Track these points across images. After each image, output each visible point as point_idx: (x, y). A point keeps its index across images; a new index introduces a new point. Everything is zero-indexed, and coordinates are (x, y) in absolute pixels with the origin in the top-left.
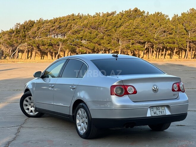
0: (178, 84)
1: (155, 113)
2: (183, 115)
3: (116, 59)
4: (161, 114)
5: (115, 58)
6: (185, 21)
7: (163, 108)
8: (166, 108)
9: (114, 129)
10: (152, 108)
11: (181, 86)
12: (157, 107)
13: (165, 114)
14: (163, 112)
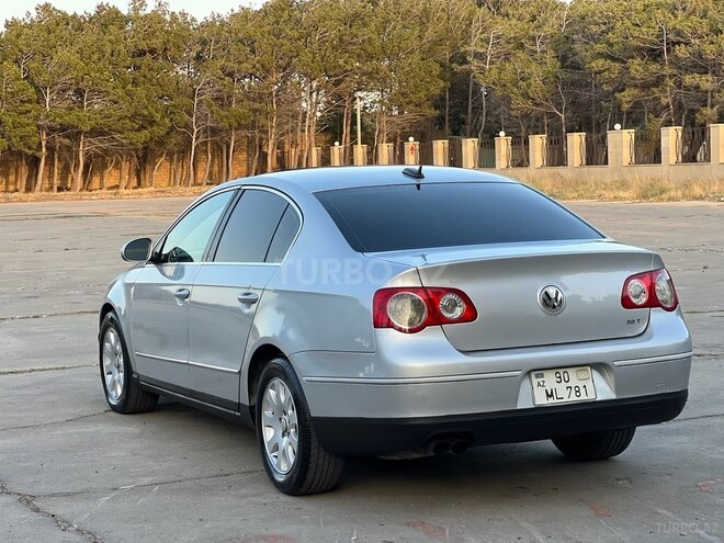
0: (650, 278)
1: (549, 396)
2: (668, 398)
3: (418, 186)
4: (574, 398)
5: (414, 181)
6: (25, 50)
7: (583, 375)
8: (596, 375)
9: (396, 458)
10: (537, 377)
11: (662, 285)
12: (561, 371)
13: (591, 397)
14: (582, 391)
